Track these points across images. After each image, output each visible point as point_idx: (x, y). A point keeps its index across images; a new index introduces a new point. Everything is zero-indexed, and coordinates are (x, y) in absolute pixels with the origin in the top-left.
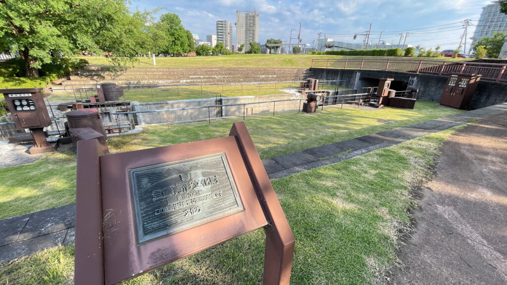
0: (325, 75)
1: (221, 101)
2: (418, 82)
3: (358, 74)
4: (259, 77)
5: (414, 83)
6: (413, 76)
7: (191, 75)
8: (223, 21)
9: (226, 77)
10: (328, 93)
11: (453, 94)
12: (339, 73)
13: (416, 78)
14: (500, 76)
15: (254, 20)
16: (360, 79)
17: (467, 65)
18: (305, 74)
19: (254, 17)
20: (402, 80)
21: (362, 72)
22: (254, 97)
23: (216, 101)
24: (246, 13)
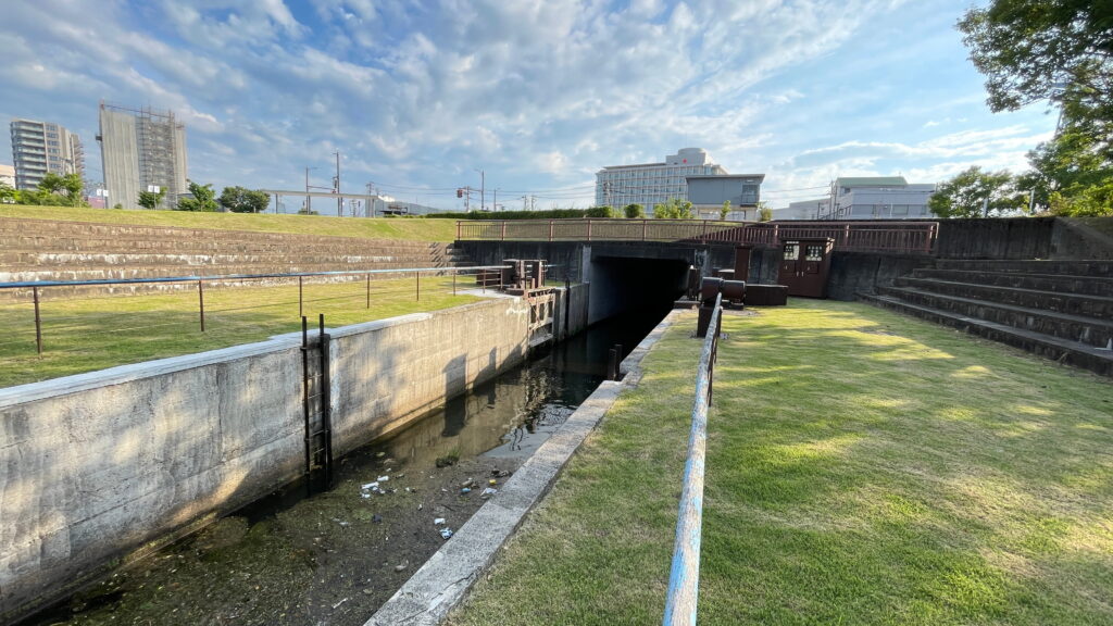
0: (500, 253)
1: (322, 345)
2: (712, 259)
3: (587, 251)
4: (345, 261)
5: (705, 262)
6: (702, 249)
7: (38, 249)
8: (41, 126)
9: (231, 258)
10: (558, 293)
11: (800, 273)
12: (540, 249)
13: (705, 252)
14: (846, 241)
15: (168, 137)
16: (592, 261)
17: (780, 226)
18: (450, 254)
19: (167, 129)
20: (682, 257)
21: (595, 245)
22: (431, 316)
23: (304, 351)
24: (139, 115)
